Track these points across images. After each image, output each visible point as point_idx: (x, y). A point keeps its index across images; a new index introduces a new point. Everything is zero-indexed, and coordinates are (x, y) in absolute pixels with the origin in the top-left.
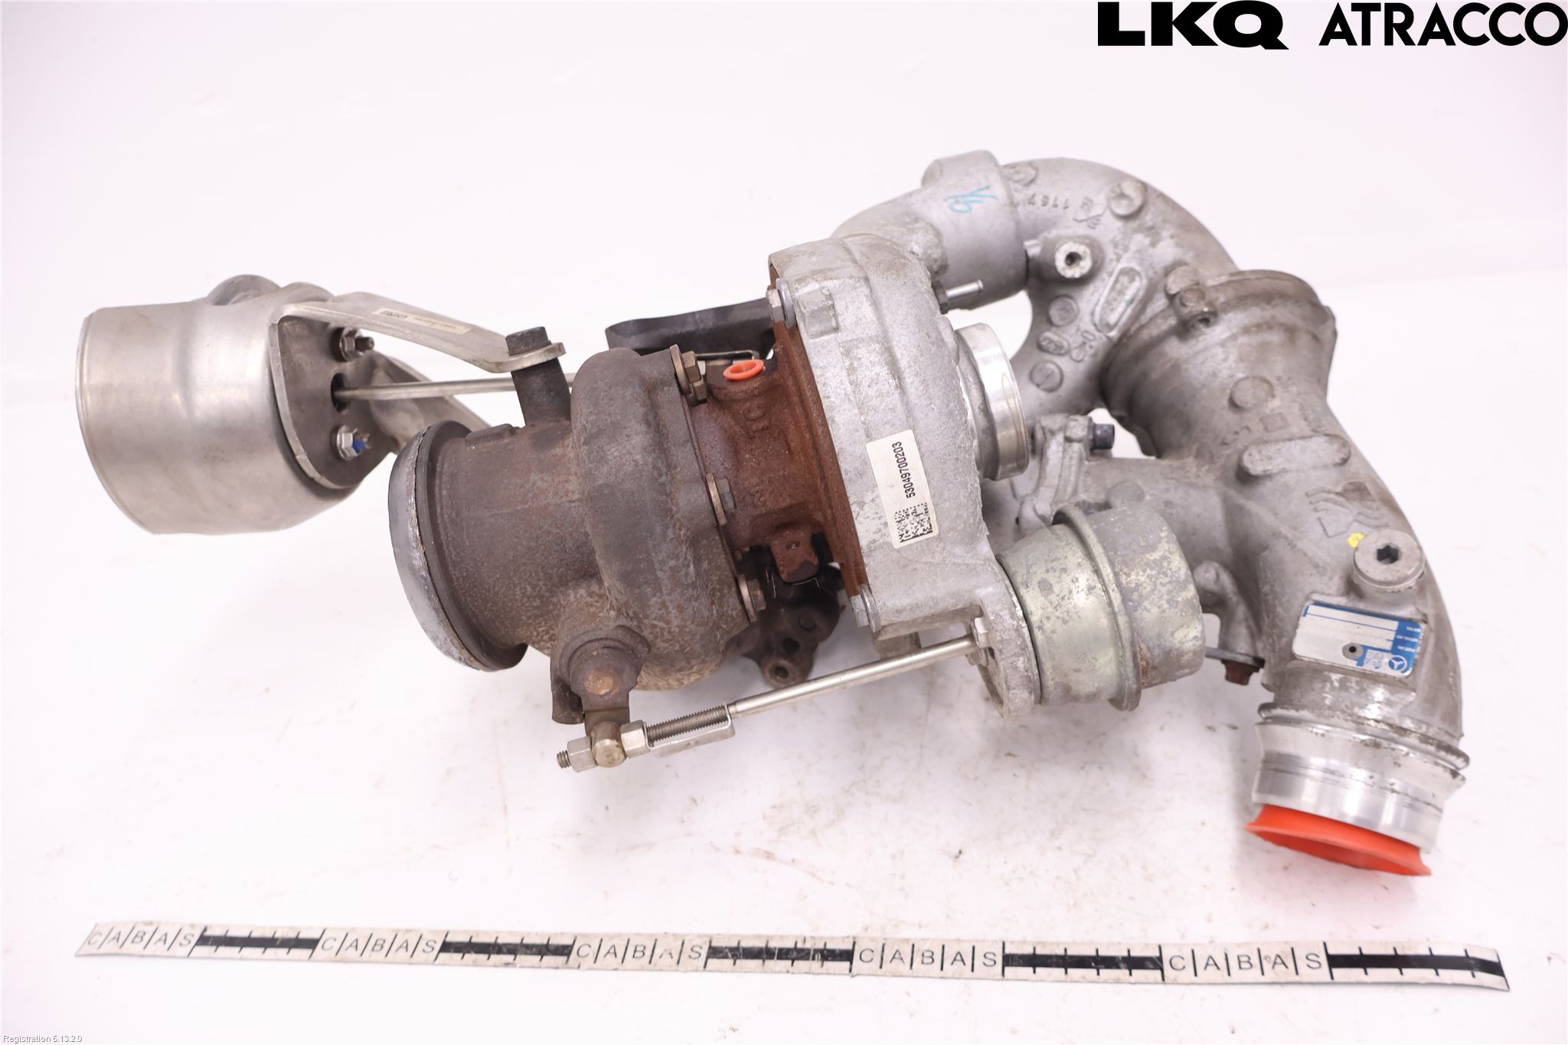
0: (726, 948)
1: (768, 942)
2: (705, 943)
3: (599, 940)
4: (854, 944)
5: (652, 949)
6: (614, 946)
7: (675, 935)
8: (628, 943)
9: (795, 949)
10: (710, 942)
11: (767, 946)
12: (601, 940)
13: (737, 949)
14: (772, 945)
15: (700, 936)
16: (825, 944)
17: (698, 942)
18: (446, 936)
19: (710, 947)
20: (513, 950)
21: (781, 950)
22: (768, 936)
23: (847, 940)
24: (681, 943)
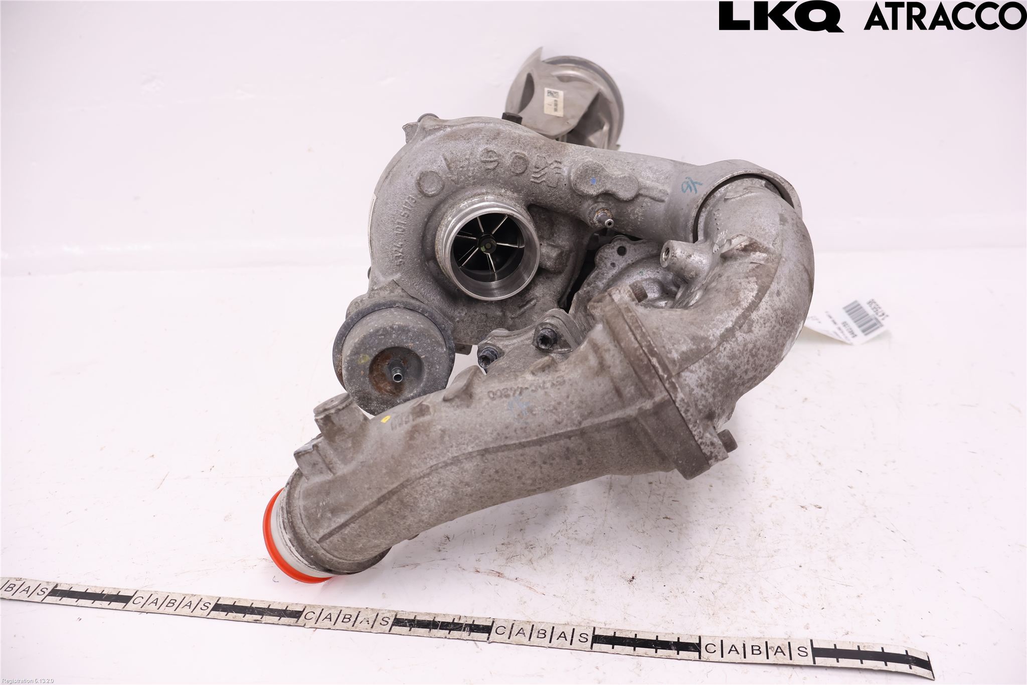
0: (406, 620)
1: (435, 618)
2: (392, 615)
3: (321, 609)
4: (493, 622)
5: (356, 617)
6: (330, 614)
7: (372, 609)
8: (340, 613)
9: (453, 623)
10: (396, 615)
11: (434, 620)
12: (323, 610)
13: (413, 621)
14: (437, 620)
15: (389, 611)
16: (473, 622)
17: (388, 615)
18: (218, 601)
19: (395, 619)
20: (261, 612)
21: (443, 623)
22: (436, 614)
23: (488, 620)
24: (376, 614)
